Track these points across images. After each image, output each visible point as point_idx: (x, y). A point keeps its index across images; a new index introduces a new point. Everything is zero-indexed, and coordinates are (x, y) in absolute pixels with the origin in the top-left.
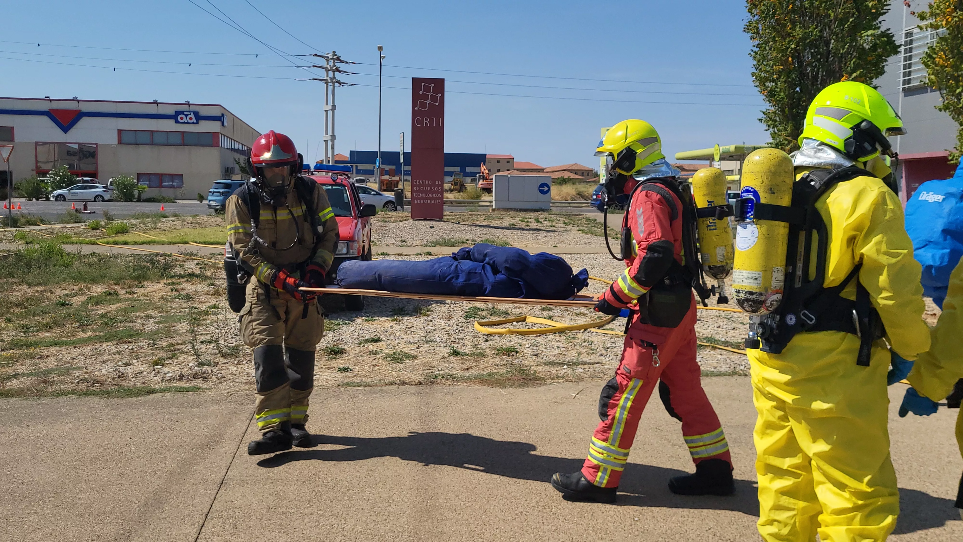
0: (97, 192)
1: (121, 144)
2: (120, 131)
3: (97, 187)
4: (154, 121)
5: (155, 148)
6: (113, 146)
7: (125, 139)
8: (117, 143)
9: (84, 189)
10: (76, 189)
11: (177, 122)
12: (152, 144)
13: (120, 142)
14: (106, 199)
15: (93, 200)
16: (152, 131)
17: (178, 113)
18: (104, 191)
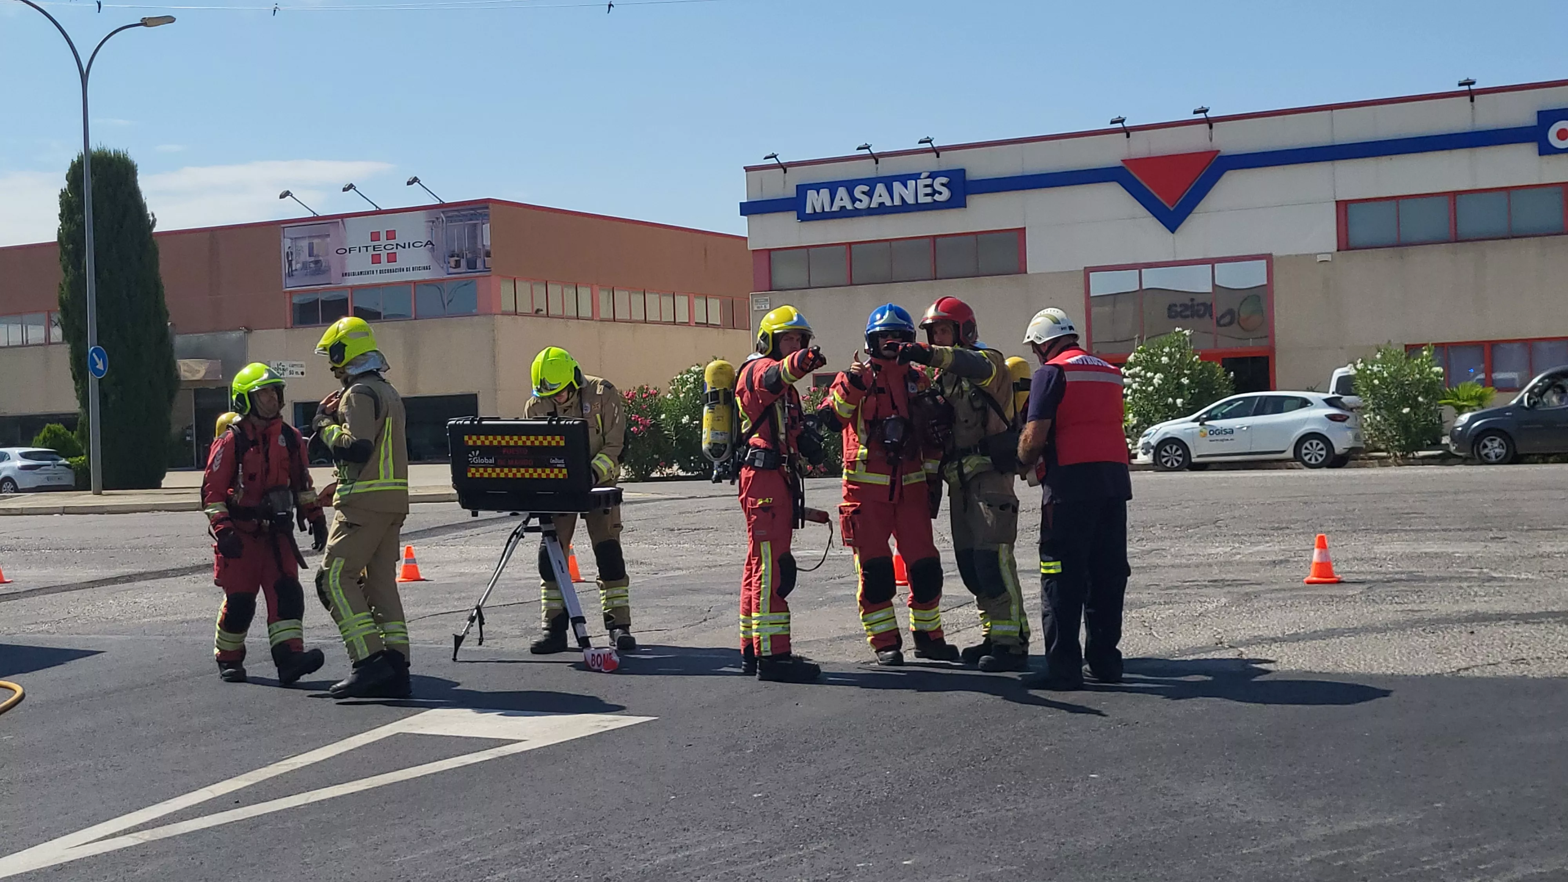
0: (1305, 421)
1: (1348, 249)
2: (1343, 206)
3: (1304, 403)
4: (1460, 157)
5: (1467, 254)
6: (1320, 258)
7: (1359, 233)
8: (1335, 249)
9: (1256, 413)
10: (1225, 416)
11: (1546, 149)
12: (1456, 239)
13: (1345, 244)
14: (1339, 448)
15: (1290, 454)
16: (1455, 194)
17: (1547, 117)
18: (1332, 417)
